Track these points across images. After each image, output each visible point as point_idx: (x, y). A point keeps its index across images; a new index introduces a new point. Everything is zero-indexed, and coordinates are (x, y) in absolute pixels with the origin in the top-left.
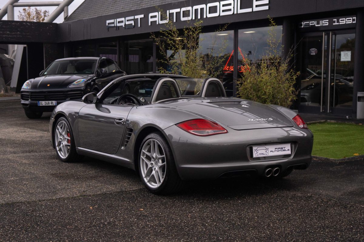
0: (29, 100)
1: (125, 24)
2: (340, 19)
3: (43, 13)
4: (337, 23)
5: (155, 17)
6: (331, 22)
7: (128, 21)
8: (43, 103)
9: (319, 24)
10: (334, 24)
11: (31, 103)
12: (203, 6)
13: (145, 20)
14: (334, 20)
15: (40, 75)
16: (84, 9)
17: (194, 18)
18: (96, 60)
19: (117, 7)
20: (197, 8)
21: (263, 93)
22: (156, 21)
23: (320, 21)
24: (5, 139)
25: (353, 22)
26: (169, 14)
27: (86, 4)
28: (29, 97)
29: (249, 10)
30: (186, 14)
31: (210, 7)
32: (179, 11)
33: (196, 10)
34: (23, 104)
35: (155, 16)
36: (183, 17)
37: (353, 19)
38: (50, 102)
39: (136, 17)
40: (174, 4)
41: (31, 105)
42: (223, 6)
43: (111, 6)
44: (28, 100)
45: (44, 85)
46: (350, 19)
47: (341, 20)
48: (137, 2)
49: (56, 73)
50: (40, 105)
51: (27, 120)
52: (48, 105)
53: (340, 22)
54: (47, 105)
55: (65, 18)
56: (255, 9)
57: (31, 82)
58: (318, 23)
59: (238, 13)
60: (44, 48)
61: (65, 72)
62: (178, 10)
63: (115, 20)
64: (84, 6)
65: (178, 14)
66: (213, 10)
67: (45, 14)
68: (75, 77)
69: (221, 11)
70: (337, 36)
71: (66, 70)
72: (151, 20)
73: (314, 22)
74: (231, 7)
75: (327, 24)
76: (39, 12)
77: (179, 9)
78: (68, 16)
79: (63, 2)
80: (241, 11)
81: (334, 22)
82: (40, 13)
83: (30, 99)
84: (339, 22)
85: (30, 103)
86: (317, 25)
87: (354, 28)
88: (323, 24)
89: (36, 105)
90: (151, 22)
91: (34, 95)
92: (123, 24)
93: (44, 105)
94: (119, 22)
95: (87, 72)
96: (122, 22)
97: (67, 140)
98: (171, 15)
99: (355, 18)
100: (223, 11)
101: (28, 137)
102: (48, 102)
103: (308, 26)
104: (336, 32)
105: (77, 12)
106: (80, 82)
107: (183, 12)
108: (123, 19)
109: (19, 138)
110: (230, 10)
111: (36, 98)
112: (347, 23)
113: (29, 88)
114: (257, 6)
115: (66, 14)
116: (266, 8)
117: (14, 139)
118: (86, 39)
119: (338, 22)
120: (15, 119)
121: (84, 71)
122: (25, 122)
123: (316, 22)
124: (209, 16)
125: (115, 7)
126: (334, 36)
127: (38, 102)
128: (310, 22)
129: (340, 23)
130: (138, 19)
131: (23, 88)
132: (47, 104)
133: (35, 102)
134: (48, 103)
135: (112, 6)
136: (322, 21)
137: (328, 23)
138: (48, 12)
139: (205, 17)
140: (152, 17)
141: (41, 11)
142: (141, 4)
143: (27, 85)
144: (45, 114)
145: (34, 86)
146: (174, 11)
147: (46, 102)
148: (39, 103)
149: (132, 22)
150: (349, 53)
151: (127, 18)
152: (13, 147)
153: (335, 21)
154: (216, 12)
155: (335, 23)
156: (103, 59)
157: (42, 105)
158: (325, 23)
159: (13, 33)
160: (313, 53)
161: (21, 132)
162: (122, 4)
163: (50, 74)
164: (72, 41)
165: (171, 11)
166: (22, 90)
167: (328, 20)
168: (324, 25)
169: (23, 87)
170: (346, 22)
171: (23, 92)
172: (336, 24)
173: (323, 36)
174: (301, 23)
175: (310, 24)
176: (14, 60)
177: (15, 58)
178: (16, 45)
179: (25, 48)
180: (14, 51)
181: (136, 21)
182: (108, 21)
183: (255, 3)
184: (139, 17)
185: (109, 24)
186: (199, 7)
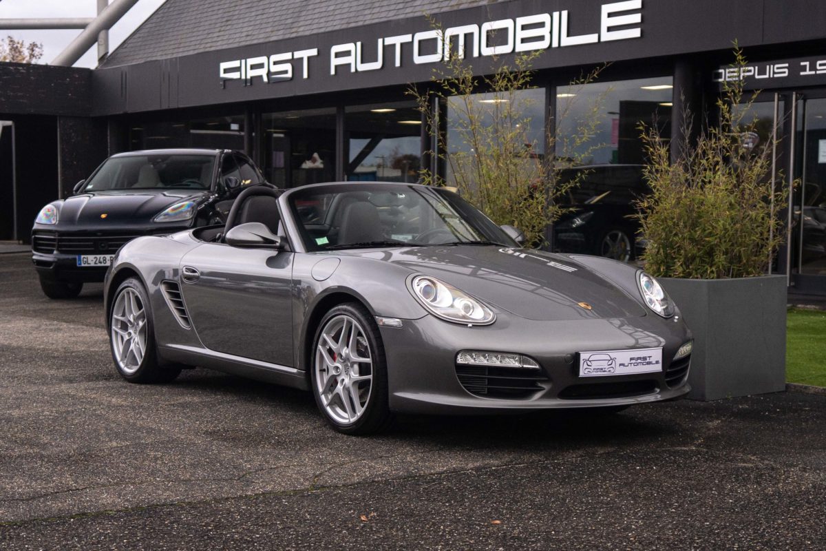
0: (55, 252)
1: (269, 73)
2: (819, 62)
3: (28, 49)
4: (810, 70)
6: (794, 70)
7: (275, 63)
8: (91, 260)
9: (765, 74)
10: (802, 73)
11: (59, 259)
12: (473, 28)
14: (802, 64)
15: (77, 190)
16: (148, 36)
17: (446, 59)
18: (214, 156)
19: (233, 31)
20: (454, 34)
21: (707, 232)
22: (349, 65)
23: (768, 67)
24: (19, 348)
26: (384, 47)
27: (154, 25)
28: (53, 246)
29: (591, 38)
30: (428, 47)
32: (410, 40)
33: (454, 39)
34: (39, 263)
35: (348, 53)
38: (108, 257)
39: (298, 55)
40: (398, 22)
41: (59, 265)
42: (524, 27)
43: (217, 30)
44: (51, 252)
45: (91, 215)
47: (821, 65)
48: (283, 22)
49: (113, 186)
50: (83, 265)
52: (103, 265)
53: (818, 68)
54: (99, 265)
55: (101, 60)
56: (606, 36)
57: (57, 207)
58: (762, 72)
59: (562, 45)
60: (58, 130)
61: (132, 185)
62: (407, 38)
64: (147, 31)
65: (406, 47)
67: (33, 50)
68: (160, 198)
70: (809, 102)
71: (136, 181)
72: (335, 62)
73: (752, 68)
74: (544, 31)
75: (784, 72)
76: (19, 46)
77: (410, 36)
78: (109, 54)
79: (95, 19)
80: (567, 41)
81: (804, 68)
82: (22, 50)
83: (58, 250)
84: (816, 70)
85: (56, 260)
86: (758, 75)
88: (774, 73)
89: (72, 265)
90: (336, 67)
91: (64, 240)
92: (263, 72)
93: (92, 264)
94: (253, 67)
95: (192, 186)
96: (261, 66)
98: (389, 50)
100: (524, 41)
101: (76, 343)
102: (102, 256)
103: (737, 79)
104: (806, 92)
105: (130, 45)
106: (180, 210)
107: (420, 42)
108: (263, 60)
109: (53, 344)
110: (541, 38)
111: (70, 246)
113: (53, 222)
114: (610, 29)
115: (102, 48)
116: (636, 33)
117: (42, 347)
118: (165, 107)
119: (813, 68)
121: (184, 183)
123: (757, 68)
124: (487, 52)
125: (227, 33)
126: (801, 102)
127: (77, 257)
128: (743, 69)
129: (818, 72)
130: (302, 59)
131: (37, 223)
132: (101, 263)
133: (71, 257)
134: (102, 260)
135: (220, 31)
136: (772, 66)
137: (786, 70)
138: (39, 46)
139: (476, 54)
140: (338, 55)
141: (22, 45)
142: (295, 25)
143: (47, 216)
144: (88, 288)
145: (67, 217)
146: (397, 40)
147: (98, 256)
148: (80, 259)
149: (288, 67)
151: (274, 58)
152: (55, 367)
153: (806, 66)
154: (505, 42)
155: (805, 70)
156: (228, 153)
157: (86, 265)
158: (779, 70)
160: (747, 143)
161: (51, 330)
162: (245, 25)
163: (103, 188)
164: (130, 112)
165: (389, 41)
166: (35, 227)
167: (787, 65)
168: (776, 76)
169: (37, 221)
171: (37, 231)
172: (808, 72)
173: (774, 101)
174: (720, 71)
175: (742, 74)
181: (296, 63)
182: (224, 66)
183: (606, 22)
184: (304, 54)
185: (226, 71)
186: (461, 31)
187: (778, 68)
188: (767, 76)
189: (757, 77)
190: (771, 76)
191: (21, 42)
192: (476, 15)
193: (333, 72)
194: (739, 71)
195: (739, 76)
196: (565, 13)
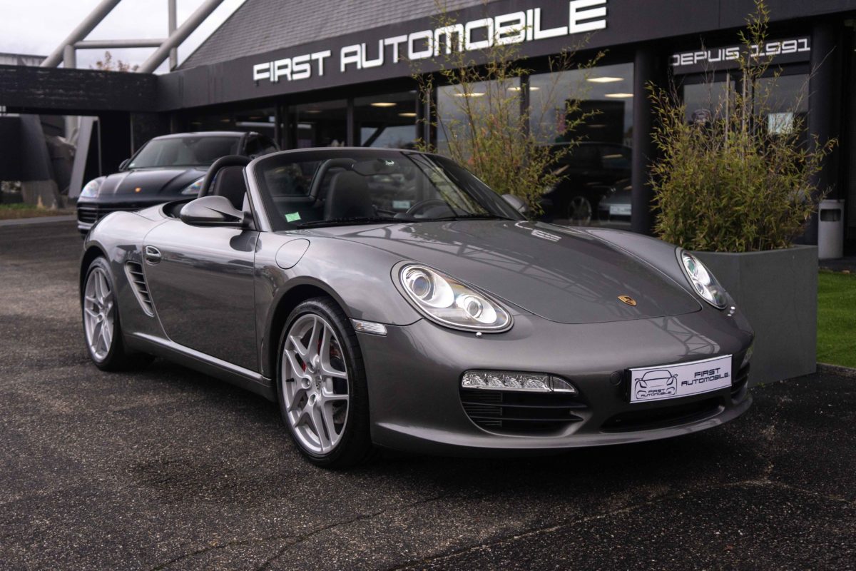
1: (292, 73)
2: (769, 45)
5: (356, 57)
7: (297, 64)
9: (717, 57)
10: (753, 56)
12: (459, 28)
13: (332, 62)
14: (752, 46)
17: (437, 53)
20: (443, 32)
22: (355, 64)
23: (720, 51)
25: (800, 50)
29: (562, 31)
30: (420, 45)
31: (472, 31)
32: (406, 40)
33: (442, 38)
34: (83, 231)
35: (354, 53)
36: (414, 51)
37: (798, 43)
40: (395, 26)
42: (502, 25)
46: (793, 44)
47: (770, 47)
53: (768, 49)
55: (172, 70)
56: (575, 29)
58: (714, 55)
59: (536, 38)
60: (131, 122)
62: (403, 39)
63: (272, 63)
65: (403, 46)
66: (479, 34)
69: (497, 37)
72: (344, 61)
73: (705, 52)
74: (520, 27)
75: (735, 55)
76: (126, 67)
77: (405, 36)
80: (540, 35)
81: (754, 51)
84: (766, 52)
86: (712, 58)
87: (805, 63)
88: (726, 56)
90: (346, 65)
92: (287, 72)
94: (280, 68)
96: (285, 67)
98: (388, 49)
99: (805, 40)
100: (502, 36)
103: (691, 63)
107: (414, 41)
108: (287, 61)
110: (517, 33)
112: (783, 52)
114: (578, 22)
115: (173, 61)
116: (601, 25)
119: (762, 50)
123: (709, 52)
124: (471, 47)
128: (696, 54)
129: (768, 54)
130: (317, 60)
136: (724, 50)
137: (737, 53)
139: (461, 49)
140: (347, 55)
141: (128, 66)
146: (395, 41)
149: (307, 66)
150: (789, 118)
151: (297, 59)
153: (755, 48)
154: (486, 38)
155: (755, 53)
158: (730, 54)
159: (71, 93)
164: (186, 107)
165: (388, 41)
167: (738, 49)
168: (727, 58)
170: (782, 50)
172: (759, 54)
173: (725, 81)
174: (675, 56)
175: (696, 58)
176: (75, 147)
177: (76, 143)
178: (80, 118)
179: (95, 124)
180: (75, 131)
181: (313, 64)
182: (257, 67)
183: (574, 16)
184: (320, 56)
185: (259, 72)
186: (448, 30)
187: (729, 52)
188: (719, 59)
189: (710, 60)
190: (723, 59)
193: (343, 69)
194: (693, 57)
195: (693, 61)
196: (538, 11)
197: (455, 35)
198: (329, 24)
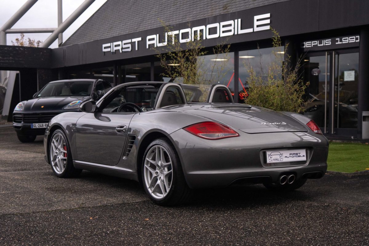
0: (22, 122)
1: (122, 48)
2: (343, 38)
3: (36, 43)
4: (340, 42)
5: (153, 40)
6: (334, 42)
7: (125, 44)
8: (37, 126)
11: (24, 126)
12: (203, 27)
13: (142, 43)
15: (34, 97)
16: (79, 35)
17: (193, 40)
18: (93, 82)
19: (113, 33)
20: (196, 30)
22: (154, 44)
23: (323, 41)
25: (357, 41)
26: (168, 36)
27: (82, 30)
28: (21, 120)
29: (250, 30)
30: (185, 35)
31: (209, 29)
32: (178, 33)
33: (196, 32)
34: (16, 127)
35: (153, 39)
36: (182, 39)
37: (356, 38)
38: (44, 124)
39: (134, 40)
41: (24, 128)
42: (224, 26)
44: (20, 122)
45: (37, 107)
46: (353, 38)
47: (344, 40)
48: (133, 28)
49: (51, 95)
50: (34, 128)
51: (19, 144)
52: (42, 127)
53: (343, 41)
54: (40, 127)
55: (60, 45)
56: (256, 29)
57: (24, 104)
59: (239, 33)
60: (38, 74)
61: (60, 94)
62: (177, 32)
63: (112, 43)
64: (79, 33)
65: (177, 36)
66: (213, 31)
67: (38, 44)
68: (69, 99)
69: (221, 32)
70: (340, 55)
71: (61, 93)
72: (148, 43)
73: (316, 42)
74: (231, 28)
76: (33, 42)
77: (178, 31)
78: (63, 43)
79: (57, 28)
80: (241, 32)
81: (337, 41)
82: (34, 43)
83: (23, 121)
84: (342, 42)
85: (22, 126)
86: (319, 44)
87: (358, 47)
88: (325, 43)
89: (29, 128)
90: (149, 45)
91: (26, 117)
92: (120, 48)
93: (38, 127)
94: (116, 46)
95: (83, 94)
96: (119, 45)
97: (63, 153)
98: (170, 37)
99: (359, 37)
100: (223, 32)
102: (42, 124)
103: (311, 46)
104: (339, 51)
105: (72, 39)
106: (75, 104)
107: (182, 34)
108: (120, 43)
109: (11, 158)
110: (230, 31)
111: (29, 120)
112: (350, 42)
113: (21, 110)
114: (258, 26)
115: (60, 40)
116: (268, 28)
117: (5, 160)
118: (81, 64)
119: (341, 41)
120: (6, 143)
121: (80, 93)
122: (17, 145)
123: (318, 41)
124: (209, 37)
125: (110, 33)
126: (337, 56)
127: (31, 124)
128: (313, 42)
129: (343, 43)
130: (135, 42)
131: (15, 110)
132: (41, 126)
133: (29, 124)
134: (41, 125)
135: (108, 33)
136: (324, 41)
137: (330, 42)
138: (41, 42)
139: (204, 38)
140: (149, 40)
141: (34, 41)
142: (138, 29)
143: (19, 107)
144: (38, 137)
145: (27, 108)
146: (173, 33)
147: (40, 124)
148: (32, 125)
149: (130, 45)
150: (353, 73)
151: (124, 42)
152: (5, 167)
153: (338, 40)
154: (216, 33)
155: (338, 42)
156: (100, 81)
157: (35, 128)
158: (327, 42)
160: (315, 73)
161: (14, 154)
162: (118, 30)
163: (43, 96)
164: (67, 66)
165: (170, 33)
166: (14, 112)
167: (330, 40)
168: (326, 44)
169: (15, 109)
170: (349, 41)
171: (15, 114)
172: (339, 43)
173: (325, 55)
174: (303, 43)
175: (313, 44)
176: (6, 88)
177: (7, 85)
178: (8, 72)
179: (17, 75)
180: (6, 79)
181: (133, 44)
182: (104, 46)
183: (256, 23)
184: (136, 40)
185: (105, 48)
186: (198, 28)
187: (327, 41)
188: (322, 45)
189: (319, 45)
190: (324, 45)
191: (33, 40)
192: (204, 22)
193: (147, 47)
194: (311, 43)
195: (311, 45)
196: (240, 20)
197: (201, 31)
198: (145, 22)
